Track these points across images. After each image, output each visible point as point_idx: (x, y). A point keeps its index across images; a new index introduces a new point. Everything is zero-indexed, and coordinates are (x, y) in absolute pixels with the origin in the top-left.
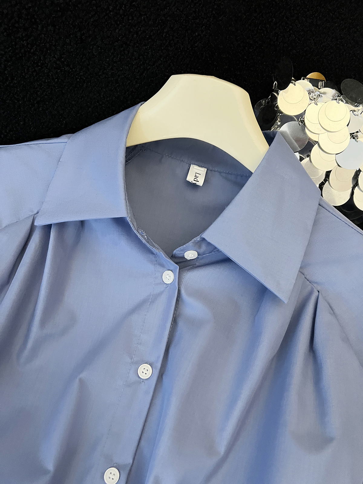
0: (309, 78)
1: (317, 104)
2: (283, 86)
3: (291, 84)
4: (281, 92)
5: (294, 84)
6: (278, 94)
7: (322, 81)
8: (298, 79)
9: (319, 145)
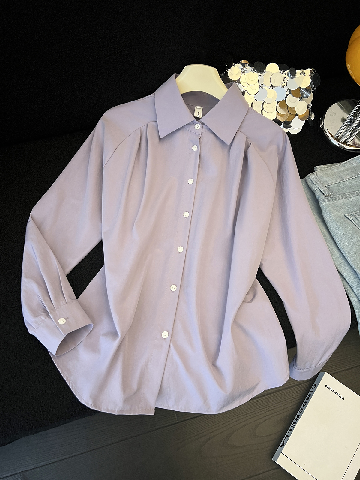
0: (241, 63)
1: (245, 74)
2: (230, 67)
3: (233, 66)
4: (229, 70)
5: (235, 66)
6: (228, 71)
7: (247, 63)
8: (236, 63)
9: (247, 92)
